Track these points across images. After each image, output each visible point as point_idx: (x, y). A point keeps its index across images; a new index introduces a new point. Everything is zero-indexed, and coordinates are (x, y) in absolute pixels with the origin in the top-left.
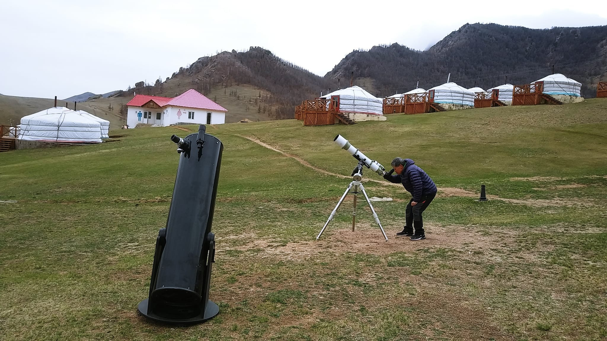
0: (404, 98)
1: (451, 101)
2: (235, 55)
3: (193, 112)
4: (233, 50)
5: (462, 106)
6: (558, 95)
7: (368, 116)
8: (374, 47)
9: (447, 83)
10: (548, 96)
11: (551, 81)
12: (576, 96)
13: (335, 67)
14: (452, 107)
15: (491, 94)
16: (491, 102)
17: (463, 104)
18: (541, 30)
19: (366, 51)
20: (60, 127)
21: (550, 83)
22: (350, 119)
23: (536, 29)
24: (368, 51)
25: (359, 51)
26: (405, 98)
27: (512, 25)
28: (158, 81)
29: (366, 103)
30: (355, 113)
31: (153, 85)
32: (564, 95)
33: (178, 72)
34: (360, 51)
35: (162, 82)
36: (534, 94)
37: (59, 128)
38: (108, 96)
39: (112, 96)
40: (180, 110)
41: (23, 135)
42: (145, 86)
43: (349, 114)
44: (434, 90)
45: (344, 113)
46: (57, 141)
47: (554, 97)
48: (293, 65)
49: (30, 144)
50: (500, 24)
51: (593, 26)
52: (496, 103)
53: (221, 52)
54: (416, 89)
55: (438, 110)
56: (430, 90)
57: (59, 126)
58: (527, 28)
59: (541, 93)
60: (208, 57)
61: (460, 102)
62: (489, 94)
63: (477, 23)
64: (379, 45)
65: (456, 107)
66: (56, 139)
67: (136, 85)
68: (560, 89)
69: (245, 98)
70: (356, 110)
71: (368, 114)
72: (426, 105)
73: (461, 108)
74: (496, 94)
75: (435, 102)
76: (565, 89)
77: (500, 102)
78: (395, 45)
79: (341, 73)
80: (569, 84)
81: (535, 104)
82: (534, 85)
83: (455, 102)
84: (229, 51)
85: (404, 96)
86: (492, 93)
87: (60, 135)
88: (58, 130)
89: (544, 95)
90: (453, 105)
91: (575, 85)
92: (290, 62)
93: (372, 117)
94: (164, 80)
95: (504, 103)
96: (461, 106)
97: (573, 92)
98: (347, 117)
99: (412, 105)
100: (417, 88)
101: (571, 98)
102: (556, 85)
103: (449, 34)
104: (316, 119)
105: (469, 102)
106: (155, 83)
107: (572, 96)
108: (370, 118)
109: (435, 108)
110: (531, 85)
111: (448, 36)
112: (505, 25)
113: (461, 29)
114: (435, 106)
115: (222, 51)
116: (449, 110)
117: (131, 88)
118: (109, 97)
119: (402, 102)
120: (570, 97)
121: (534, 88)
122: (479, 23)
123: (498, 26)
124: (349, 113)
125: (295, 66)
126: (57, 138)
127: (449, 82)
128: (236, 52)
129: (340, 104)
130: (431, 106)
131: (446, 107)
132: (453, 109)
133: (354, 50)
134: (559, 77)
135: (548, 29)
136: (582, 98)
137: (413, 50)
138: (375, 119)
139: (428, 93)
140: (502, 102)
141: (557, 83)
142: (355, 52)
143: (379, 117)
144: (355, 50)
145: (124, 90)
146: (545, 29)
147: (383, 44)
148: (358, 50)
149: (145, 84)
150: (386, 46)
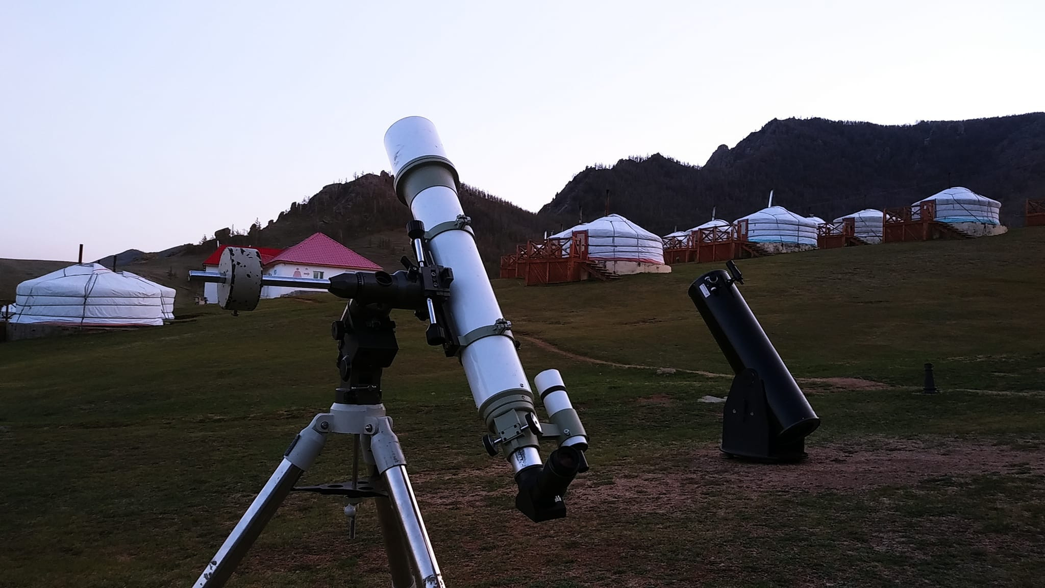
0: (691, 237)
1: (778, 238)
2: (386, 180)
3: (322, 271)
4: (383, 172)
5: (798, 245)
6: (963, 223)
7: (639, 265)
8: (621, 161)
9: (768, 207)
10: (945, 226)
11: (947, 200)
12: (994, 225)
13: (556, 196)
14: (781, 248)
15: (841, 226)
16: (844, 239)
17: (799, 242)
18: (898, 126)
19: (607, 167)
20: (88, 299)
21: (947, 202)
22: (607, 271)
23: (889, 126)
24: (611, 167)
25: (595, 168)
26: (693, 237)
27: (849, 121)
28: (254, 226)
29: (634, 241)
30: (616, 260)
31: (246, 234)
32: (972, 222)
33: (288, 210)
34: (597, 169)
35: (262, 229)
36: (919, 223)
37: (86, 299)
38: (166, 255)
39: (173, 255)
40: (298, 269)
41: (20, 314)
42: (231, 236)
43: (605, 262)
44: (748, 220)
45: (597, 262)
46: (83, 324)
47: (956, 226)
48: (485, 195)
49: (34, 330)
50: (829, 119)
51: (984, 118)
52: (851, 242)
53: (361, 175)
54: (711, 220)
55: (757, 254)
56: (739, 220)
57: (86, 297)
58: (876, 125)
59: (932, 220)
60: (340, 184)
61: (794, 239)
62: (837, 227)
63: (792, 117)
64: (629, 157)
65: (786, 249)
66: (81, 319)
67: (215, 235)
68: (965, 212)
69: (405, 252)
70: (618, 255)
71: (639, 262)
72: (736, 246)
73: (797, 249)
74: (851, 227)
75: (749, 241)
76: (974, 213)
77: (856, 239)
78: (657, 157)
79: (566, 206)
80: (979, 203)
81: (925, 239)
82: (919, 208)
83: (784, 239)
84: (375, 174)
85: (691, 233)
86: (843, 224)
87: (88, 314)
88: (85, 303)
89: (937, 222)
90: (782, 246)
91: (989, 204)
92: (481, 190)
93: (647, 268)
94: (264, 225)
95: (865, 241)
96: (795, 246)
97: (987, 217)
98: (603, 269)
99: (709, 246)
100: (713, 219)
101: (985, 227)
102: (957, 206)
103: (745, 138)
104: (548, 274)
105: (810, 239)
106: (249, 230)
107: (986, 225)
108: (642, 269)
109: (751, 251)
110: (913, 206)
111: (744, 139)
112: (837, 121)
113: (765, 129)
114: (750, 248)
115: (365, 174)
116: (777, 254)
117: (208, 239)
118: (170, 256)
119: (688, 243)
120: (983, 225)
121: (919, 212)
122: (794, 117)
123: (826, 122)
124: (606, 260)
125: (488, 195)
126: (83, 318)
127: (772, 205)
128: (388, 174)
129: (589, 245)
130: (744, 247)
131: (771, 249)
132: (783, 252)
133: (587, 167)
134: (963, 193)
135: (910, 126)
136: (1004, 227)
137: (686, 164)
138: (653, 269)
139: (736, 225)
140: (862, 239)
141: (958, 202)
142: (589, 171)
143: (658, 266)
144: (589, 167)
145: (195, 244)
146: (905, 125)
147: (635, 156)
148: (593, 166)
149: (231, 232)
150: (640, 159)
